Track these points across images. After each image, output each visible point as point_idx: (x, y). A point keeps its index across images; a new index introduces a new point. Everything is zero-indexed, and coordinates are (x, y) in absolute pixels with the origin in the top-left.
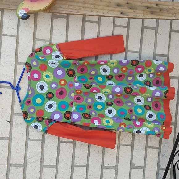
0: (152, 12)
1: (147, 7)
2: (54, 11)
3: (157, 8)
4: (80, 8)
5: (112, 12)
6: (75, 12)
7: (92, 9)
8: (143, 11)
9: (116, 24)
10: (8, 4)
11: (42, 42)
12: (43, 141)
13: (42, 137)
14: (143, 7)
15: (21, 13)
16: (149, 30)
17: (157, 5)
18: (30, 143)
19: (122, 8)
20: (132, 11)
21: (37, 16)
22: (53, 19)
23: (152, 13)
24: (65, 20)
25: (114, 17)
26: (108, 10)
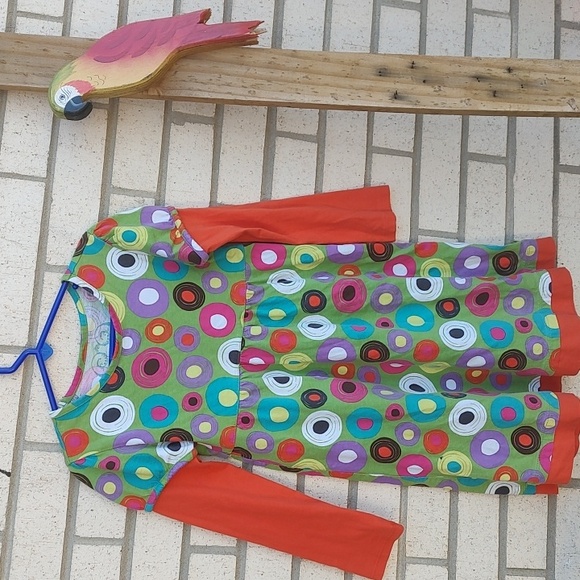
0: (495, 92)
1: (478, 78)
2: (173, 93)
3: (509, 80)
4: (259, 81)
5: (363, 94)
6: (240, 94)
7: (298, 86)
8: (465, 88)
9: (375, 143)
10: (20, 73)
11: (132, 199)
12: (127, 544)
13: (123, 530)
14: (464, 76)
15: (62, 97)
16: (483, 164)
17: (509, 70)
18: (81, 552)
19: (395, 82)
20: (429, 89)
21: (117, 116)
22: (170, 126)
23: (495, 94)
24: (210, 129)
26: (352, 87)
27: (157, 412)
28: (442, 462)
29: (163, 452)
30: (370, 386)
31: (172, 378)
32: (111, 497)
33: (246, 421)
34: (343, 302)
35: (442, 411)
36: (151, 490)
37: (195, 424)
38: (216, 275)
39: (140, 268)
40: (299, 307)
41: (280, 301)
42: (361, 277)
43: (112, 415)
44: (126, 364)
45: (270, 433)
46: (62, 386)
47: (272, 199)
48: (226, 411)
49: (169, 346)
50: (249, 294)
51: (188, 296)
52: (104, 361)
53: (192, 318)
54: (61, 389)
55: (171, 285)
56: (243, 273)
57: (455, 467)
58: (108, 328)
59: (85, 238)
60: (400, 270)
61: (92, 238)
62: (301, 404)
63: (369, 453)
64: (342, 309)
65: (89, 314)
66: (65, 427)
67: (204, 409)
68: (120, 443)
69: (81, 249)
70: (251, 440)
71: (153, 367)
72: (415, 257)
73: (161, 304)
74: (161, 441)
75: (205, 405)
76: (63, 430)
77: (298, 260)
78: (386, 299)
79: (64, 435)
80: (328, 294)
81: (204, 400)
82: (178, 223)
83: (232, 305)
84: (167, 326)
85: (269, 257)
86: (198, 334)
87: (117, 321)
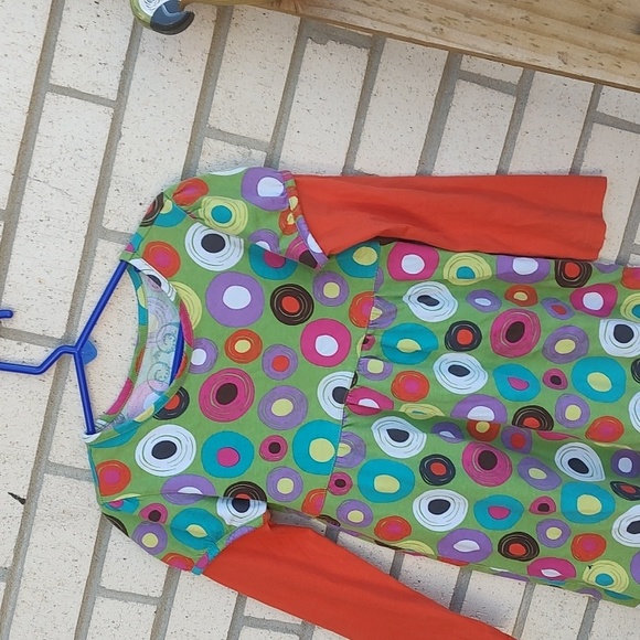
2: (318, 12)
4: (452, 14)
5: (608, 60)
6: (420, 29)
7: (511, 32)
9: (601, 108)
11: (234, 148)
12: (163, 606)
13: (161, 588)
18: (104, 608)
21: (231, 18)
22: (306, 43)
24: (362, 56)
25: (599, 83)
27: (225, 455)
28: (590, 573)
29: (225, 511)
30: (515, 458)
31: (252, 412)
32: (151, 551)
33: (340, 484)
34: (504, 343)
35: (607, 514)
36: (202, 552)
37: (273, 479)
38: (334, 278)
39: (231, 257)
40: (441, 341)
41: (417, 330)
42: (538, 310)
43: (165, 450)
44: (193, 385)
45: (369, 503)
46: (104, 396)
47: (434, 173)
48: (317, 468)
49: (254, 369)
50: (375, 313)
51: (291, 304)
52: (166, 374)
53: (291, 335)
54: (103, 401)
55: (271, 285)
56: (372, 280)
57: (605, 579)
58: (175, 329)
59: (159, 202)
60: (593, 301)
61: (168, 205)
62: (418, 476)
63: (496, 548)
64: (500, 352)
65: (152, 308)
66: (101, 457)
67: (288, 460)
68: (171, 487)
69: (150, 218)
70: (344, 510)
71: (228, 394)
72: (620, 288)
73: (251, 312)
74: (225, 495)
75: (289, 455)
76: (99, 459)
77: (454, 273)
78: (565, 346)
79: (100, 466)
80: (485, 330)
81: (290, 448)
82: (294, 201)
83: (350, 326)
84: (256, 341)
85: (412, 263)
86: (296, 357)
87: (189, 326)
